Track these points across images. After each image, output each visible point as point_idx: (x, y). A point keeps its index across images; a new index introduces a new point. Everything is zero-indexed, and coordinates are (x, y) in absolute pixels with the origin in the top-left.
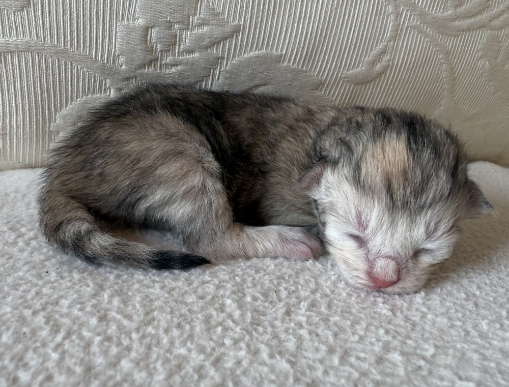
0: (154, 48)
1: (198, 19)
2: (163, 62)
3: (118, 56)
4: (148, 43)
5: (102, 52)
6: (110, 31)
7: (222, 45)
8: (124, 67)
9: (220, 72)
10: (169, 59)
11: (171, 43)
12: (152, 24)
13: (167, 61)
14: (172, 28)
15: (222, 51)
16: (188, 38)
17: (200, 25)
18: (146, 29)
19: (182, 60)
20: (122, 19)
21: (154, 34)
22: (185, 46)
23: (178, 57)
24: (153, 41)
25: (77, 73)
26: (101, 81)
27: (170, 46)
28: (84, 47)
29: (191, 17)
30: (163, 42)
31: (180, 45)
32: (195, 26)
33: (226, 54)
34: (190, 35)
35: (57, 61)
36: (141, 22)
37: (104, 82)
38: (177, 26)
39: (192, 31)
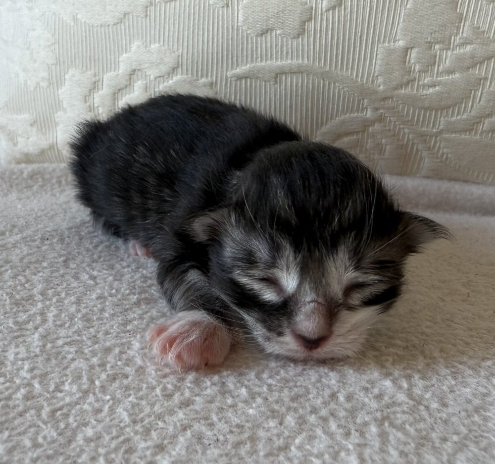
0: (412, 69)
1: (460, 39)
2: (421, 83)
3: (377, 76)
4: (407, 64)
5: (362, 73)
6: (372, 53)
7: (485, 65)
8: (381, 87)
9: (482, 93)
10: (427, 80)
11: (430, 64)
12: (412, 45)
13: (425, 82)
14: (433, 48)
15: (485, 72)
16: (448, 59)
17: (462, 45)
18: (406, 50)
19: (440, 81)
20: (384, 41)
21: (414, 55)
22: (445, 66)
23: (436, 77)
24: (412, 61)
25: (338, 93)
26: (359, 101)
27: (428, 66)
28: (347, 69)
29: (453, 38)
30: (422, 63)
31: (439, 66)
32: (457, 46)
33: (490, 75)
34: (451, 55)
35: (322, 81)
36: (401, 43)
37: (362, 102)
38: (437, 47)
39: (453, 51)
